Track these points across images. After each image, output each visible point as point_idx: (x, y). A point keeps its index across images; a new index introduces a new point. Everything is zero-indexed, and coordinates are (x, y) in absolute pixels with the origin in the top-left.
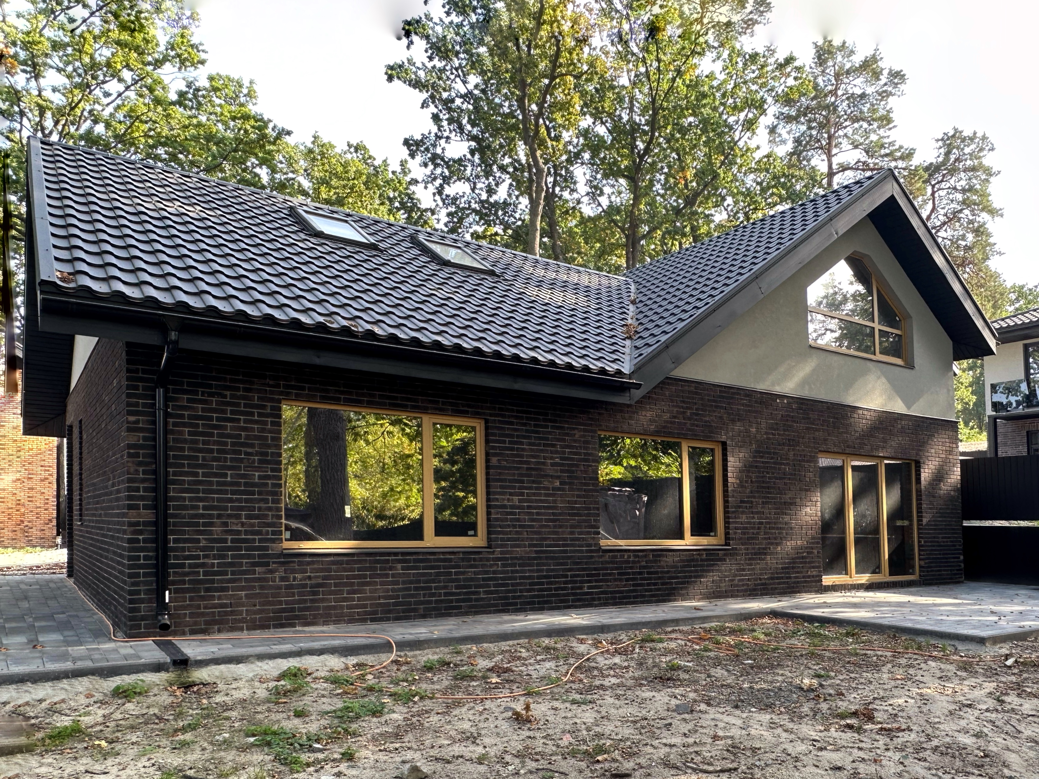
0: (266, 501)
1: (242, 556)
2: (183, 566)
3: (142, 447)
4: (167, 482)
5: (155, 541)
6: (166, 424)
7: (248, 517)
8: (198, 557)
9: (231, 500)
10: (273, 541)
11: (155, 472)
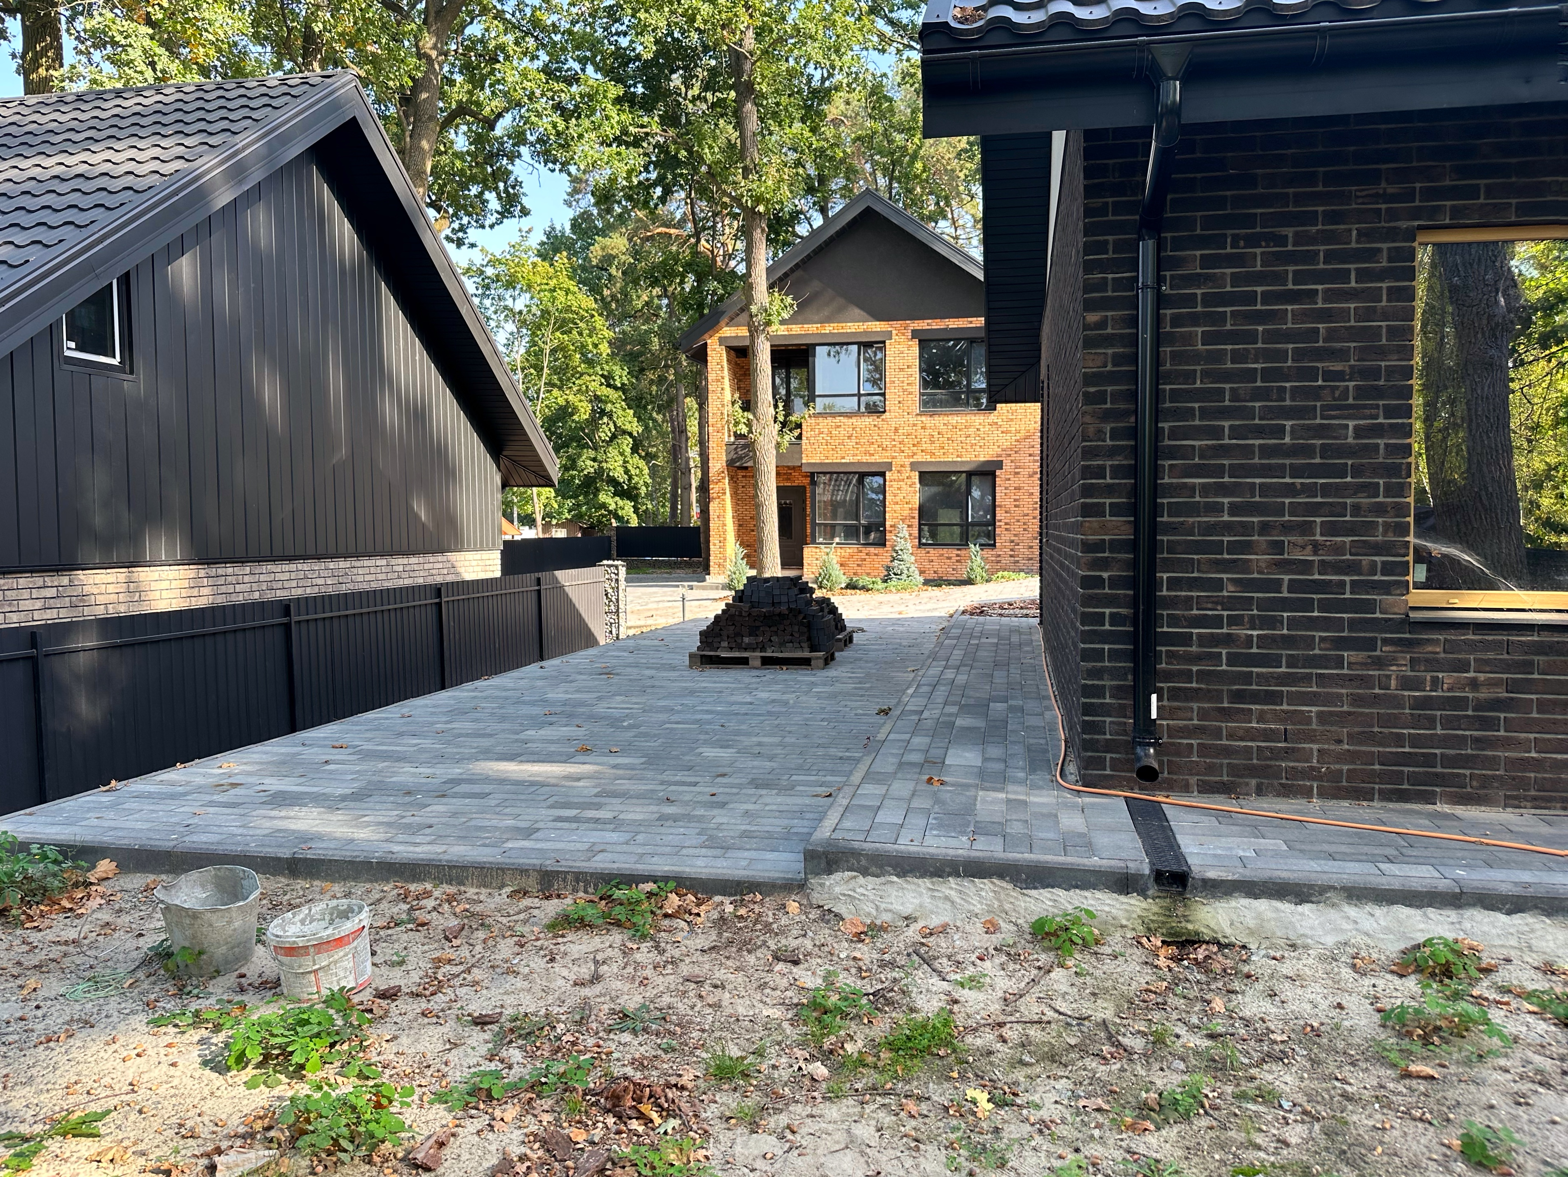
0: (1372, 490)
1: (1313, 623)
2: (1186, 639)
3: (1111, 379)
4: (1157, 453)
5: (1132, 583)
6: (1158, 320)
7: (1331, 529)
8: (1217, 622)
9: (1291, 490)
10: (1386, 588)
11: (1134, 433)
